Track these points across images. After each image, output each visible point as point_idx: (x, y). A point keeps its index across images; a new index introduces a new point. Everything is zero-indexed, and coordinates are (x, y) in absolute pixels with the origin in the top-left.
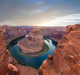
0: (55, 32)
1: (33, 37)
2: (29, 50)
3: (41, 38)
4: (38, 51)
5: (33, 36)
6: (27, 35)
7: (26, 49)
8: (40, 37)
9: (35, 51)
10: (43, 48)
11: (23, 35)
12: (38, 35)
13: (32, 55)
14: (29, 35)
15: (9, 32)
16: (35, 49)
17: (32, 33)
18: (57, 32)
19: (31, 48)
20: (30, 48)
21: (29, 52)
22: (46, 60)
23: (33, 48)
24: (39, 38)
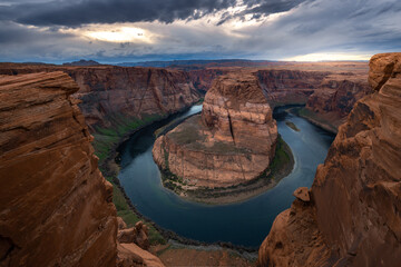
0: (323, 86)
1: (225, 114)
2: (211, 174)
3: (263, 117)
4: (248, 177)
5: (226, 108)
6: (194, 104)
7: (196, 171)
8: (257, 113)
9: (236, 176)
10: (271, 162)
11: (178, 106)
12: (248, 105)
13: (224, 195)
14: (207, 106)
15: (105, 94)
16: (236, 167)
17: (222, 93)
18: (329, 85)
19: (217, 165)
20: (212, 167)
21: (211, 185)
22: (288, 212)
23: (229, 166)
24: (255, 116)
